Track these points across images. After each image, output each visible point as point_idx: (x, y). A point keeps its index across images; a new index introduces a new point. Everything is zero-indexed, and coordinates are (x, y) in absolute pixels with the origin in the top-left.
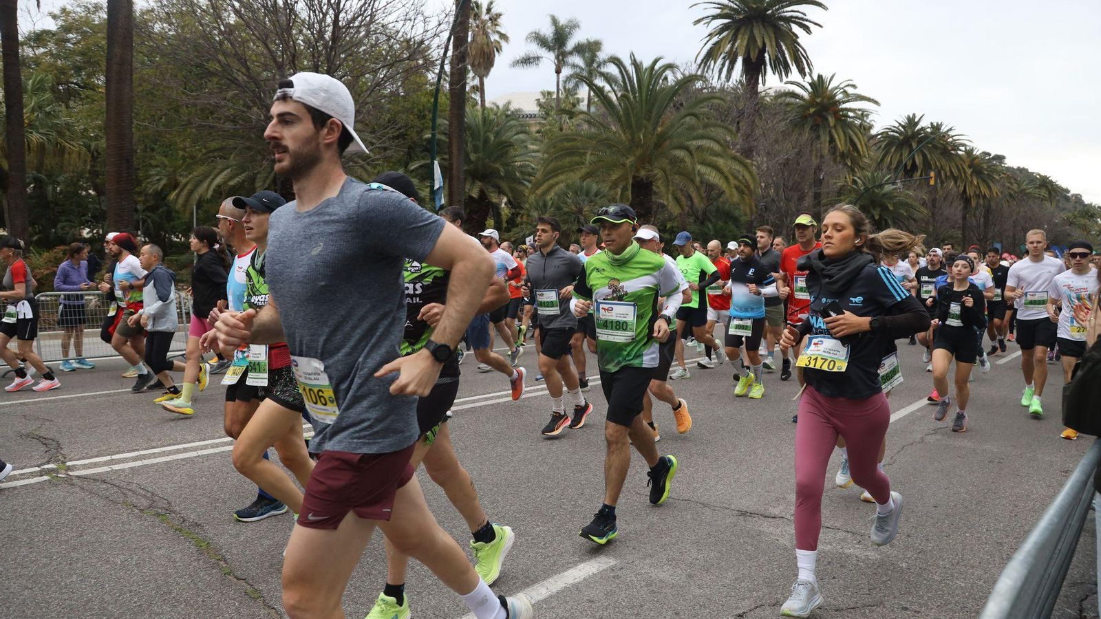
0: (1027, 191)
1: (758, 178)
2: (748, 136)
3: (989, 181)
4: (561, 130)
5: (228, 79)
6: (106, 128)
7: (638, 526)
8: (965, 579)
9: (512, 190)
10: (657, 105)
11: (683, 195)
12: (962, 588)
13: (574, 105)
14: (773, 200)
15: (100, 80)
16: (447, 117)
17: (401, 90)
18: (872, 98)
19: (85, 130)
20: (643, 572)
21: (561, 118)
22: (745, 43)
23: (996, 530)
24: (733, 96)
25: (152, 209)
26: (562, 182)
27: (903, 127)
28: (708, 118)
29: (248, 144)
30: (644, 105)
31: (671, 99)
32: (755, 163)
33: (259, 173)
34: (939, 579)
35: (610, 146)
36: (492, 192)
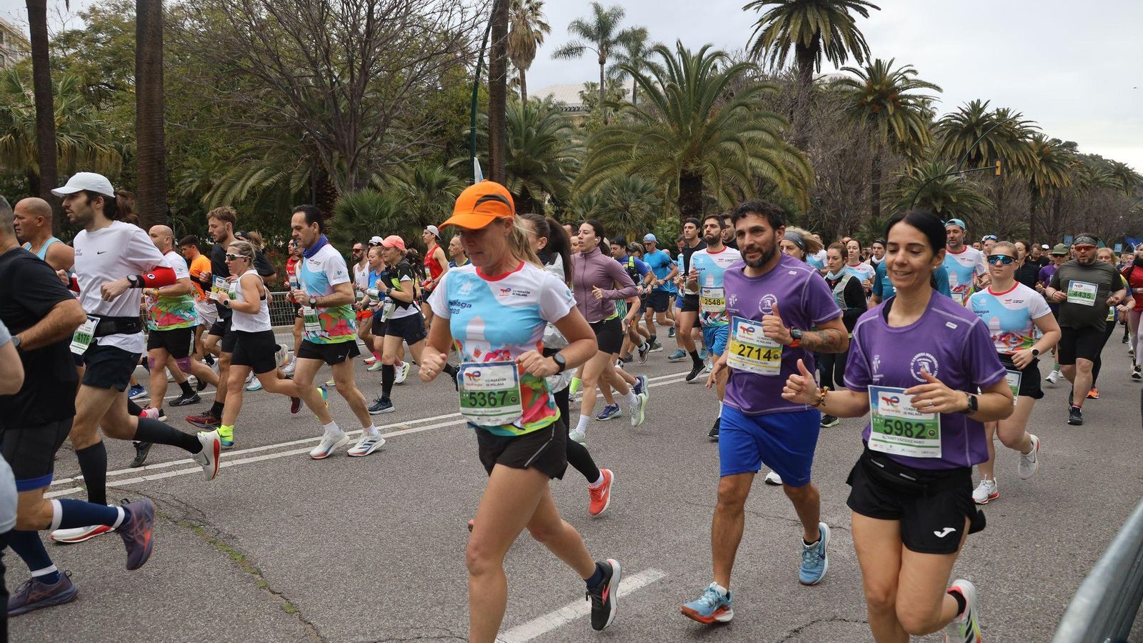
0: (1101, 180)
1: (812, 170)
2: (802, 126)
3: (1060, 170)
4: (606, 123)
5: (261, 76)
6: (137, 129)
7: (689, 537)
8: (1035, 592)
9: (555, 186)
10: (705, 96)
11: (734, 189)
12: (1032, 603)
13: (619, 98)
14: (829, 194)
15: (130, 80)
16: (487, 111)
17: (439, 84)
18: (933, 83)
19: (117, 132)
20: (694, 584)
21: (605, 111)
22: (798, 28)
23: (1069, 541)
24: (786, 84)
25: (187, 212)
26: (607, 178)
27: (967, 114)
28: (760, 109)
29: (282, 143)
30: (692, 95)
31: (721, 88)
32: (810, 155)
33: (293, 173)
34: (1008, 593)
35: (657, 139)
36: (534, 189)
